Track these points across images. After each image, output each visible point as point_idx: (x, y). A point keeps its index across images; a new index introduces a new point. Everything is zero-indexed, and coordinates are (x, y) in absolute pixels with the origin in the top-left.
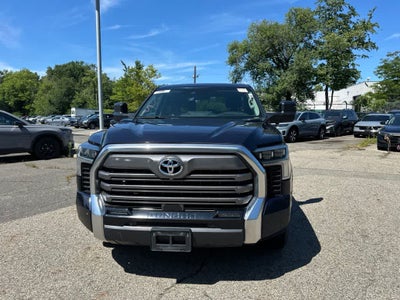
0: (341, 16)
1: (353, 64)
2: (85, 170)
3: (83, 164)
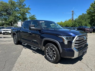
1: (27, 16)
2: (68, 43)
3: (68, 41)
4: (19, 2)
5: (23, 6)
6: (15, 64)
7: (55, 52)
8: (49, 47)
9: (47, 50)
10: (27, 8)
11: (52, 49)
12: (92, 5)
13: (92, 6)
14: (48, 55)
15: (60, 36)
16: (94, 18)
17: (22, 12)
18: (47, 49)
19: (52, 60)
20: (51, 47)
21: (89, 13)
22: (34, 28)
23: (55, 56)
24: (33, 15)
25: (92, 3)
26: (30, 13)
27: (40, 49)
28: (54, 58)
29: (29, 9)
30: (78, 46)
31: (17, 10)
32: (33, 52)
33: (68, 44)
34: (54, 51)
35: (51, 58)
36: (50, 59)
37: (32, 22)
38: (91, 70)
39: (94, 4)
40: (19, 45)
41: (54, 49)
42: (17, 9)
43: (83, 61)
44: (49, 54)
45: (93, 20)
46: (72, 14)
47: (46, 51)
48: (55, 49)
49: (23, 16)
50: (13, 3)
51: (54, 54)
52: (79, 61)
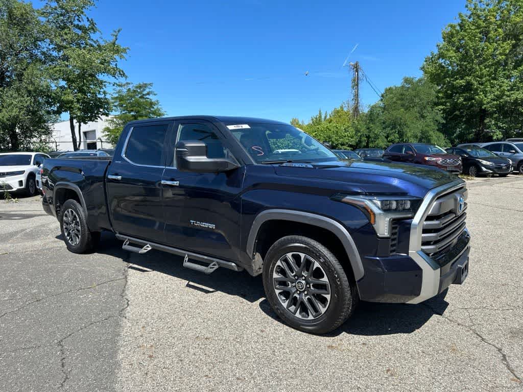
0: (79, 28)
1: (105, 93)
2: (394, 228)
3: (394, 220)
4: (59, 11)
5: (80, 32)
6: (116, 352)
7: (325, 279)
8: (293, 256)
9: (282, 271)
10: (102, 43)
11: (308, 264)
12: (452, 35)
13: (449, 38)
14: (286, 294)
15: (348, 199)
16: (461, 99)
17: (73, 67)
18: (279, 263)
19: (311, 317)
20: (302, 255)
21: (438, 75)
22: (204, 159)
23: (328, 297)
24: (140, 87)
25: (451, 26)
26: (123, 75)
27: (236, 269)
28: (323, 310)
29: (117, 51)
30: (436, 242)
31: (43, 53)
32: (188, 285)
33: (393, 234)
34: (318, 274)
35: (304, 309)
36: (298, 315)
37: (180, 127)
38: (500, 350)
39: (458, 28)
40: (96, 256)
41: (317, 265)
42: (45, 50)
43: (453, 315)
44: (294, 290)
45: (457, 113)
46: (354, 80)
47: (275, 276)
48: (326, 264)
49: (81, 90)
50: (17, 13)
51: (323, 287)
52: (435, 317)
